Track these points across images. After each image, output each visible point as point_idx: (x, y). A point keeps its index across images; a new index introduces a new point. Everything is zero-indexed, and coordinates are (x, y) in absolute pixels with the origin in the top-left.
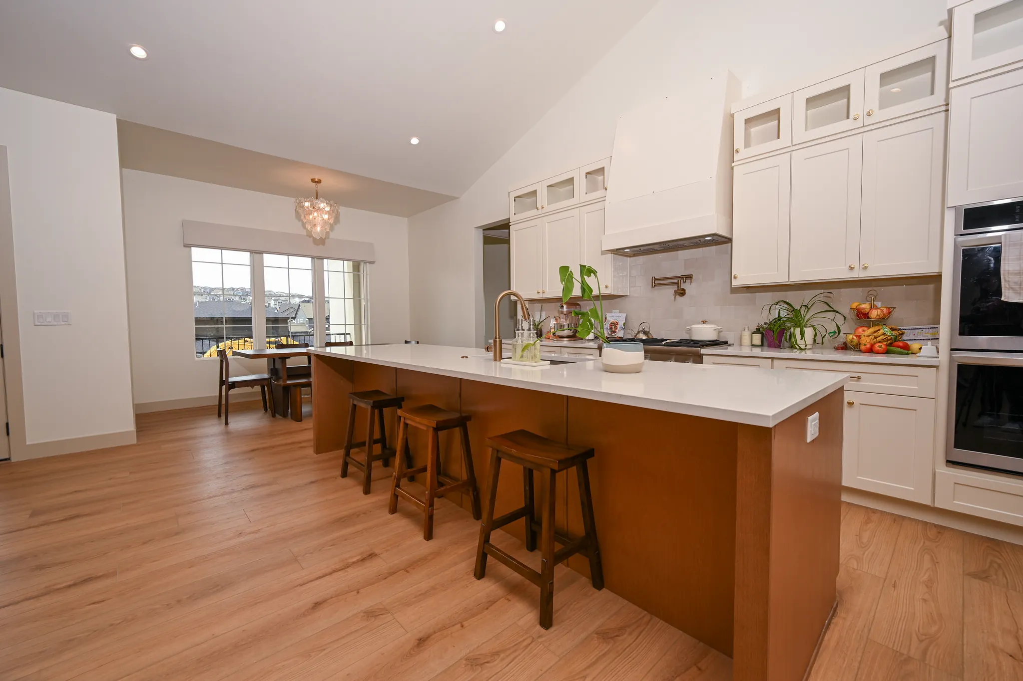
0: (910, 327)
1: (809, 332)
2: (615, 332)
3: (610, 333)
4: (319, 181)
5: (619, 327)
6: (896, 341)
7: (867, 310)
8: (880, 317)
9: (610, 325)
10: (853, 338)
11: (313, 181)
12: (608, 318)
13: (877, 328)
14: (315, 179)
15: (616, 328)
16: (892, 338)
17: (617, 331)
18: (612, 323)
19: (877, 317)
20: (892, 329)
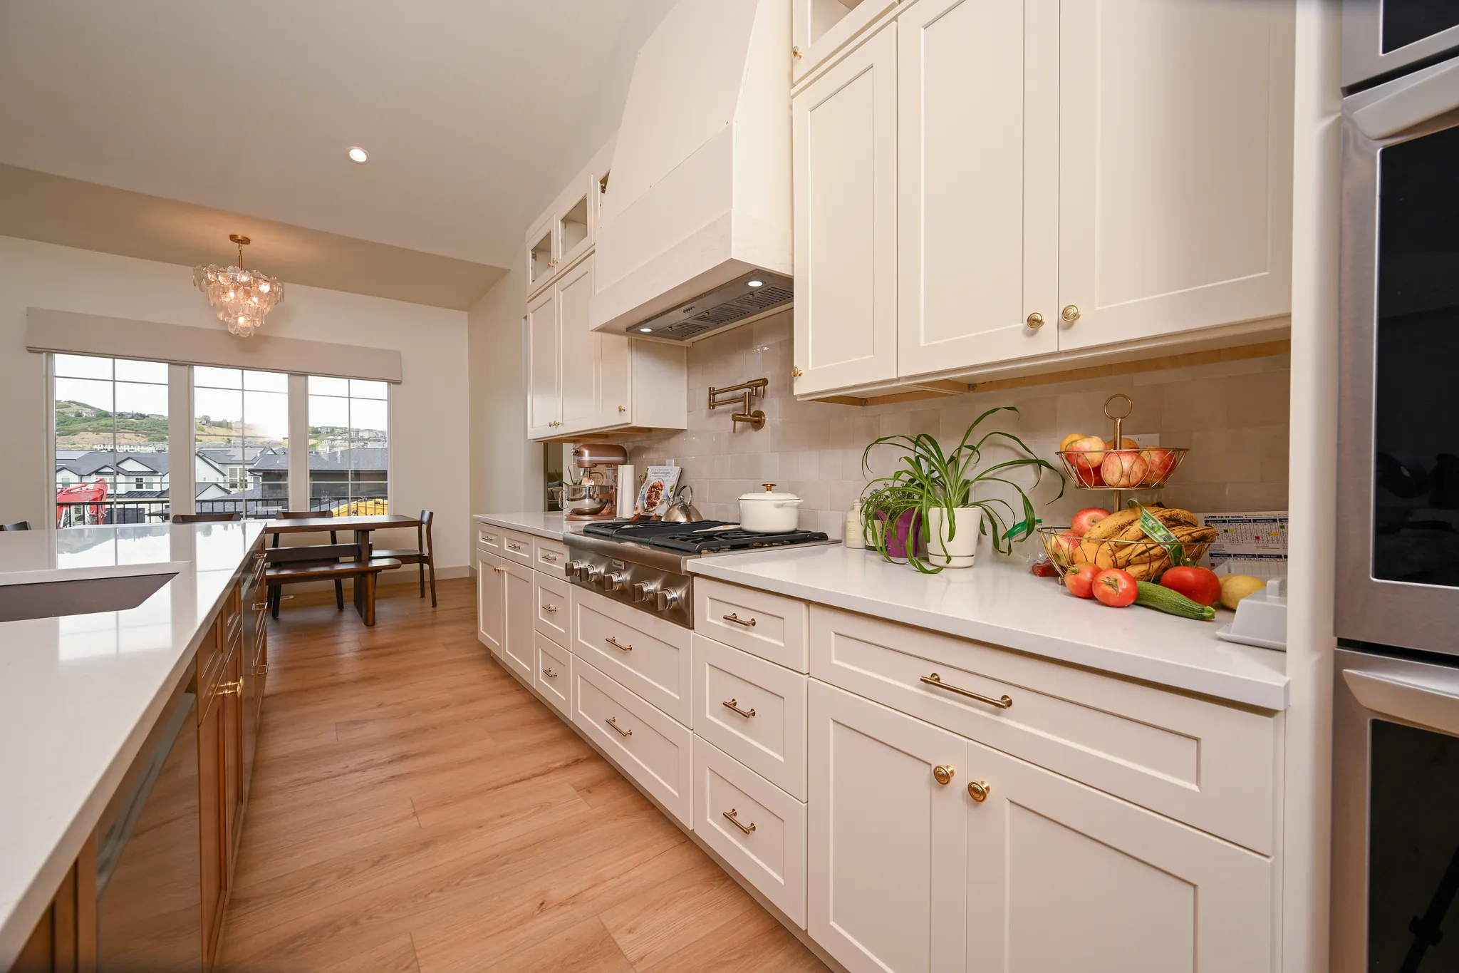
0: (1243, 515)
1: (967, 518)
2: (654, 504)
3: (646, 506)
4: (246, 241)
5: (662, 493)
6: (1178, 564)
7: (1095, 458)
8: (1133, 481)
9: (650, 491)
10: (1058, 545)
11: (233, 238)
12: (649, 475)
13: (1125, 516)
14: (236, 236)
15: (657, 497)
16: (1165, 553)
17: (658, 502)
18: (653, 487)
19: (1124, 481)
20: (1171, 522)
